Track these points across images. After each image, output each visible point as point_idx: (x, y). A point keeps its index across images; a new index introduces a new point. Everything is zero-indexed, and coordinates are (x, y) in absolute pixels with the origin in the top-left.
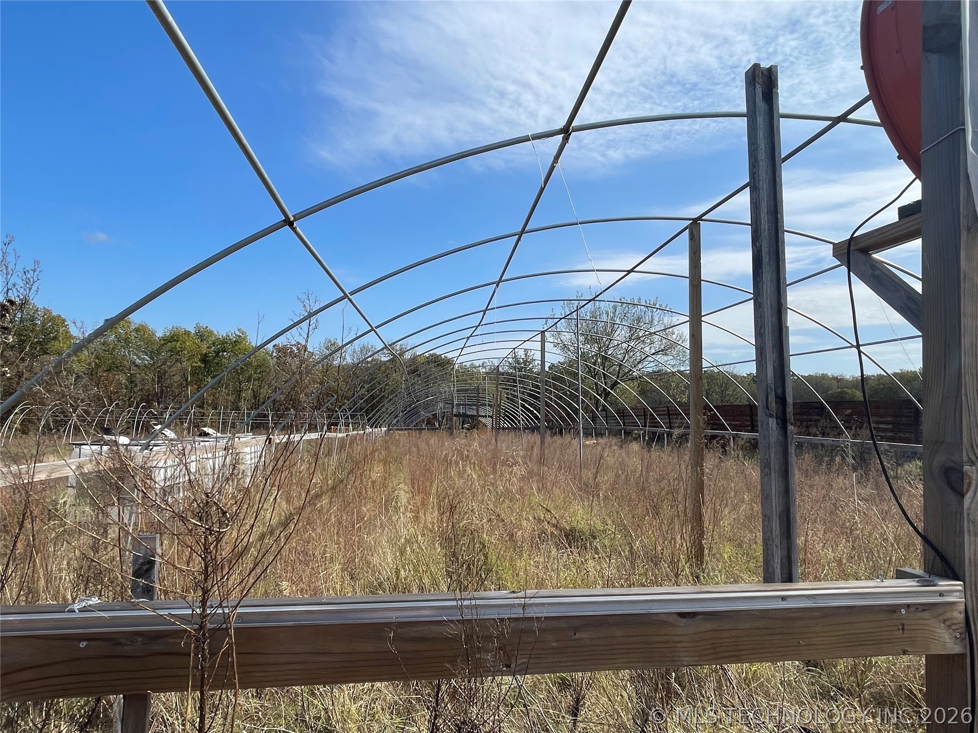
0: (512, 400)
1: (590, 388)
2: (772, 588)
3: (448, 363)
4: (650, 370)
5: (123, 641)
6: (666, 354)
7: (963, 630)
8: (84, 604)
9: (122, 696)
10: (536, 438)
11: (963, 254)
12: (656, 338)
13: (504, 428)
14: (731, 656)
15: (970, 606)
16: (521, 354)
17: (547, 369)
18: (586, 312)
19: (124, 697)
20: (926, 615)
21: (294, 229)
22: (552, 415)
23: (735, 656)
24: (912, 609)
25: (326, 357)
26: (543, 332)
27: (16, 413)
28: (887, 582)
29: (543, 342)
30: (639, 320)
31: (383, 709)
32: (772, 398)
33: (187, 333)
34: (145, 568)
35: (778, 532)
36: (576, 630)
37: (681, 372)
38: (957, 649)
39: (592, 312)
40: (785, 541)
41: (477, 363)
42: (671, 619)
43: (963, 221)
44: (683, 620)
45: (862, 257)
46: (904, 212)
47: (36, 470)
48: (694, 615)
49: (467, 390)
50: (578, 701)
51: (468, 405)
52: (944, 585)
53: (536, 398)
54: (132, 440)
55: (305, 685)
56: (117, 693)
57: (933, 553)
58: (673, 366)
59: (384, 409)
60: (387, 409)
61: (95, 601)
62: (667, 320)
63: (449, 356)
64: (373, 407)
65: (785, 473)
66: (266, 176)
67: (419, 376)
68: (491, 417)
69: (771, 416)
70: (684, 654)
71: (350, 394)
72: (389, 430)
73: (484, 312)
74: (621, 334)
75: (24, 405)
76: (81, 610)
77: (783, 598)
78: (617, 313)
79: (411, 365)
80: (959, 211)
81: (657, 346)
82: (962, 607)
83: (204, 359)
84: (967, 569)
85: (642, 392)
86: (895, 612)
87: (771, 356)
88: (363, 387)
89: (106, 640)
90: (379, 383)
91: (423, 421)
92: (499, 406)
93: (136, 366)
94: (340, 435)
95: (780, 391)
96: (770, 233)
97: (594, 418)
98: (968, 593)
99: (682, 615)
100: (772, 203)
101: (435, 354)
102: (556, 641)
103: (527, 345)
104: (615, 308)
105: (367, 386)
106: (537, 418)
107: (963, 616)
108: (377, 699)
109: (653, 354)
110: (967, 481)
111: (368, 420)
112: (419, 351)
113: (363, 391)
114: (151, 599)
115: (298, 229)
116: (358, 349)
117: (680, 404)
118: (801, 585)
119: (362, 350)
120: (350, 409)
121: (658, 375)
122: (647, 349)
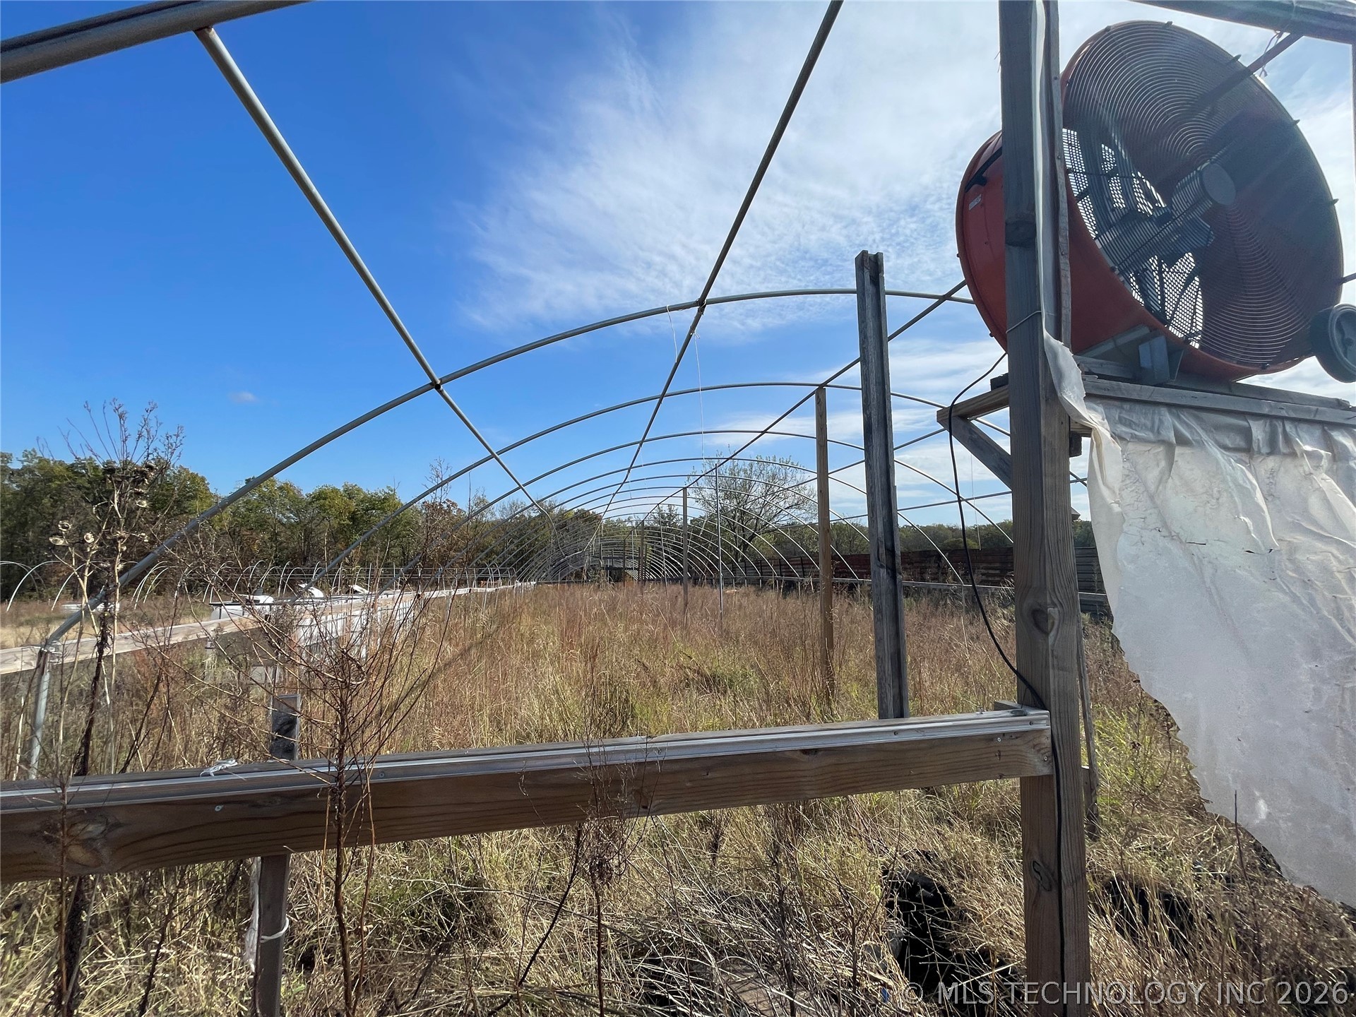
0: (657, 553)
1: (730, 540)
2: (885, 724)
3: (596, 518)
4: (785, 523)
5: (259, 802)
6: (799, 508)
7: (1050, 753)
8: (220, 767)
9: (259, 858)
10: (678, 588)
11: (1043, 422)
12: (790, 493)
13: (649, 580)
14: (849, 788)
15: (1055, 732)
16: (665, 509)
17: (689, 522)
18: (725, 469)
19: (262, 859)
20: (1018, 741)
21: (441, 392)
22: (694, 566)
23: (854, 787)
24: (1007, 737)
25: (476, 514)
26: (685, 489)
27: (151, 574)
28: (986, 714)
29: (685, 498)
30: (774, 476)
31: (530, 856)
32: (882, 550)
33: (335, 491)
34: (285, 728)
35: (890, 672)
36: (708, 770)
37: (811, 524)
38: (1045, 770)
39: (730, 470)
40: (897, 680)
41: (623, 518)
42: (795, 756)
43: (1042, 393)
44: (806, 757)
45: (962, 423)
46: (996, 383)
47: (173, 633)
48: (816, 751)
49: (615, 544)
50: (717, 837)
51: (615, 558)
52: (1033, 713)
53: (680, 551)
54: (275, 599)
55: (453, 835)
56: (254, 855)
57: (1025, 686)
58: (806, 520)
59: (533, 563)
60: (536, 563)
61: (232, 763)
62: (799, 476)
63: (597, 511)
64: (522, 562)
65: (896, 618)
66: (413, 341)
67: (568, 531)
68: (638, 569)
69: (882, 566)
70: (808, 788)
71: (499, 548)
72: (538, 583)
73: (629, 469)
74: (758, 490)
75: (160, 565)
76: (216, 774)
77: (895, 733)
78: (753, 470)
79: (560, 521)
80: (1038, 383)
81: (790, 501)
82: (1049, 733)
83: (353, 517)
84: (1052, 699)
85: (777, 544)
86: (992, 740)
87: (881, 513)
88: (512, 542)
89: (240, 802)
90: (528, 539)
91: (572, 574)
92: (645, 558)
93: (283, 524)
94: (489, 590)
95: (889, 544)
96: (878, 403)
97: (734, 569)
98: (1054, 719)
99: (805, 752)
100: (879, 375)
101: (583, 510)
102: (690, 781)
103: (670, 501)
104: (751, 466)
105: (516, 542)
106: (680, 569)
107: (1050, 740)
108: (524, 847)
109: (788, 508)
110: (1051, 621)
111: (518, 575)
112: (567, 507)
113: (512, 546)
114: (292, 758)
115: (445, 392)
116: (507, 506)
117: (812, 554)
118: (911, 720)
119: (511, 507)
120: (500, 564)
121: (793, 527)
122: (782, 503)
